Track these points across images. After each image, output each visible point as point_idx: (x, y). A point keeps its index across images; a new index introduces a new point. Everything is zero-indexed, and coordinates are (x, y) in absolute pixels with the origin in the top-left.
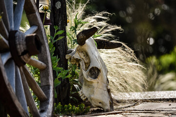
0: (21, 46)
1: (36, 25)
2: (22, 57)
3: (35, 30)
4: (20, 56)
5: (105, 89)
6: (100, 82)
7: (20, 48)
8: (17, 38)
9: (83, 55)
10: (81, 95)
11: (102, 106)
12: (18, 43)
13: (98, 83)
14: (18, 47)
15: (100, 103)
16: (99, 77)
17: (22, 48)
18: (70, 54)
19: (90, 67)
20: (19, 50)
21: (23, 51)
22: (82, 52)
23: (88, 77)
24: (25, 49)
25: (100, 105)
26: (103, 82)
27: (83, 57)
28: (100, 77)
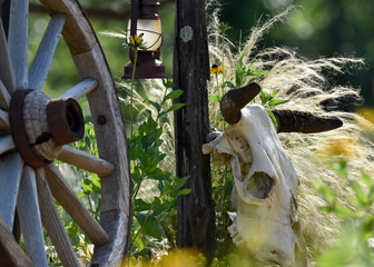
0: (36, 123)
1: (93, 79)
2: (37, 147)
3: (89, 89)
4: (33, 145)
5: (287, 221)
6: (273, 205)
7: (34, 128)
8: (28, 105)
9: (239, 145)
10: (232, 234)
11: (277, 260)
12: (28, 116)
13: (270, 207)
14: (29, 125)
15: (274, 252)
16: (273, 196)
17: (38, 128)
18: (210, 144)
19: (252, 173)
20: (30, 132)
21: (40, 134)
22: (237, 138)
23: (245, 195)
24: (45, 130)
25: (274, 257)
26: (282, 207)
27: (238, 149)
28: (274, 194)
